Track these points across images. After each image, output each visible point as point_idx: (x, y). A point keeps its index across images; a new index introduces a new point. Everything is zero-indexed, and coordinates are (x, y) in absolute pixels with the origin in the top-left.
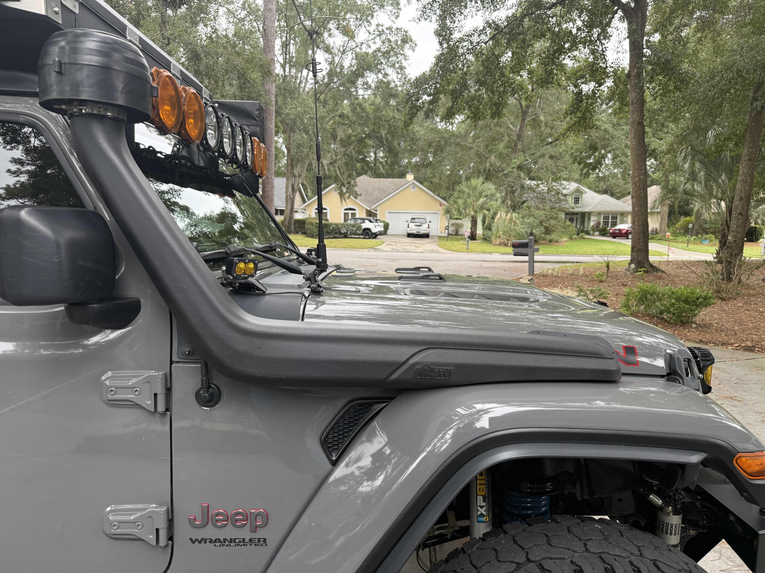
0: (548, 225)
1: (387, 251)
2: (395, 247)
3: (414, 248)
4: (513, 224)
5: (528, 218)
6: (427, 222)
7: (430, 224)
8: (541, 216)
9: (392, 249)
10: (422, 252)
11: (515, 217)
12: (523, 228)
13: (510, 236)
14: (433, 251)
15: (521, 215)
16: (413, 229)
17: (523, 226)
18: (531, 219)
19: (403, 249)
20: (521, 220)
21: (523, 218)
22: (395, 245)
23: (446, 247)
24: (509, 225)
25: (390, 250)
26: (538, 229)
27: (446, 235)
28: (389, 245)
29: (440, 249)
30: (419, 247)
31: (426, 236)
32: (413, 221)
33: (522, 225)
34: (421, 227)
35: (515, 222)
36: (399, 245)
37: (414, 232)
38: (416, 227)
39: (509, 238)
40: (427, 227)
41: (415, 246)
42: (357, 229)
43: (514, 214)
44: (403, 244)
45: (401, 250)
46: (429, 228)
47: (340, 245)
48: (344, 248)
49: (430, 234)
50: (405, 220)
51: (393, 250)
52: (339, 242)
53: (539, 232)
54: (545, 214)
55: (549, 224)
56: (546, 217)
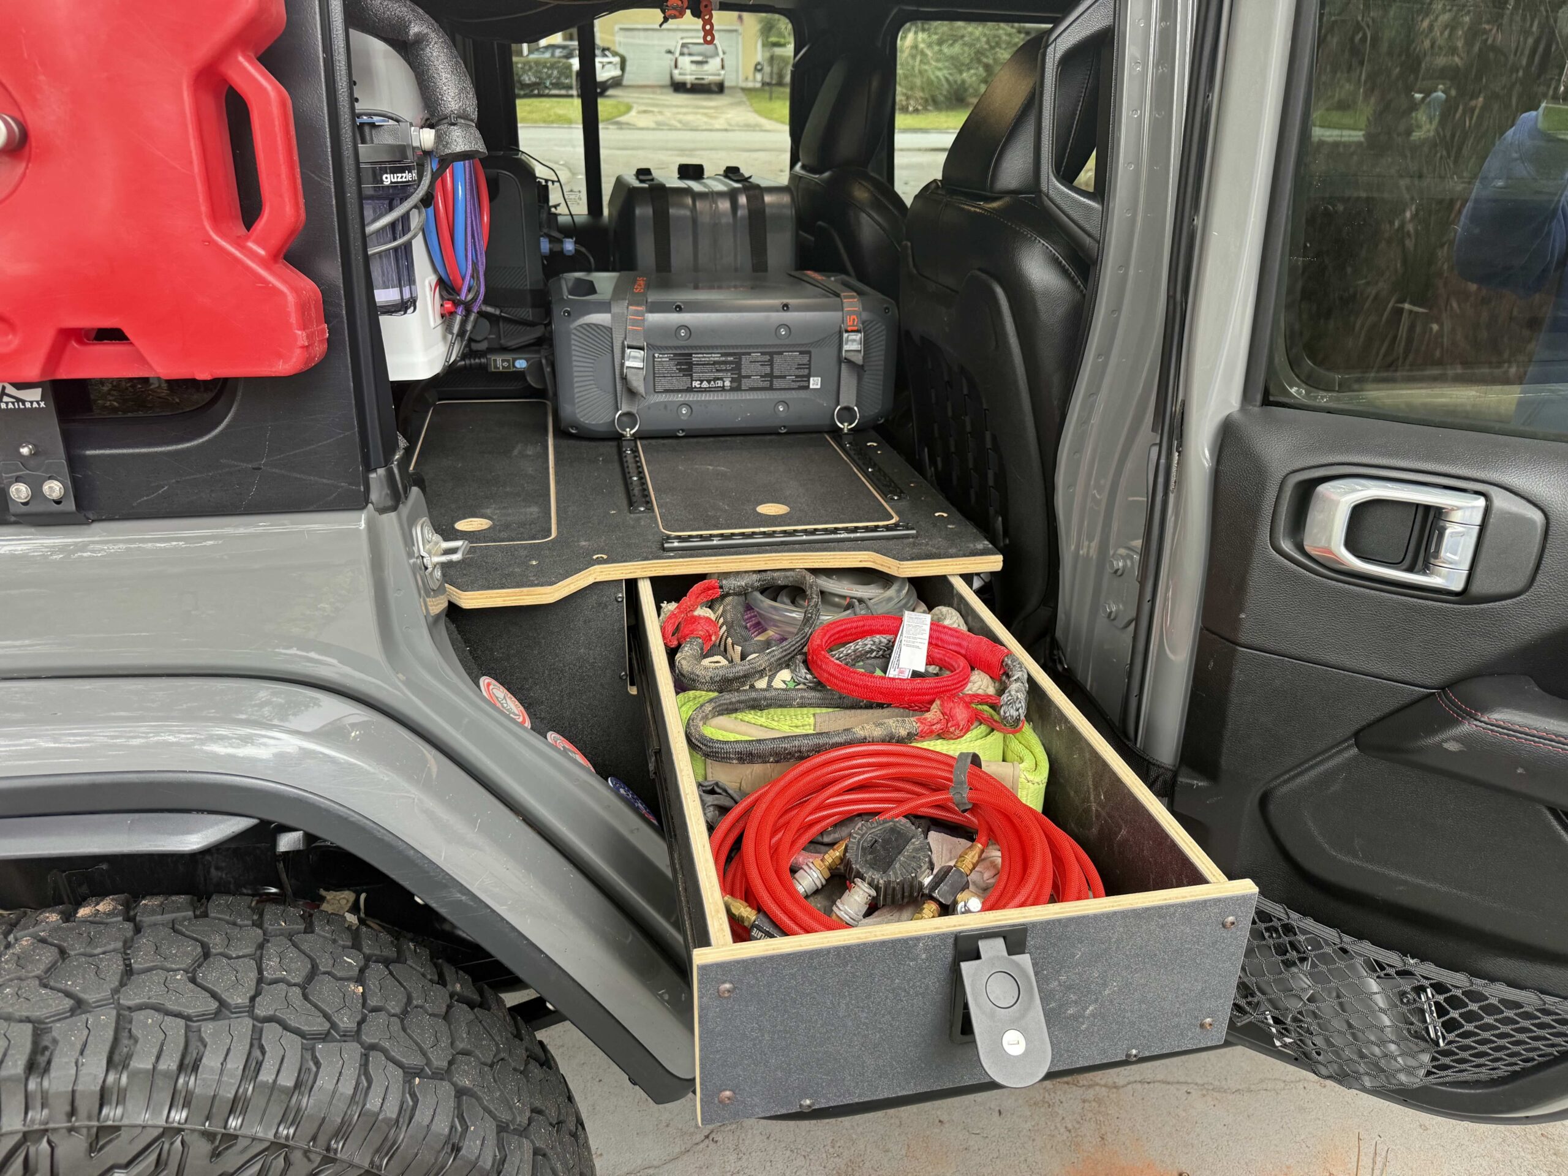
0: (991, 61)
1: (648, 129)
2: (660, 118)
3: (705, 119)
4: (918, 58)
5: (951, 45)
6: (717, 54)
7: (725, 57)
8: (978, 39)
9: (658, 123)
10: (726, 130)
11: (924, 41)
12: (940, 69)
13: (912, 89)
14: (749, 127)
15: (935, 37)
16: (688, 72)
17: (940, 65)
18: (957, 49)
19: (680, 122)
20: (936, 48)
21: (940, 43)
22: (660, 113)
23: (775, 116)
24: (911, 61)
25: (653, 125)
26: (972, 71)
27: (758, 85)
28: (645, 112)
29: (762, 121)
30: (716, 118)
31: (719, 88)
32: (686, 50)
33: (938, 60)
34: (706, 67)
35: (923, 53)
36: (668, 113)
37: (689, 79)
38: (694, 67)
39: (910, 93)
40: (719, 66)
41: (705, 114)
42: (561, 73)
43: (921, 36)
44: (675, 110)
45: (679, 126)
46: (723, 67)
47: (535, 116)
48: (545, 122)
49: (727, 84)
50: (664, 49)
51: (660, 126)
52: (528, 108)
53: (974, 78)
54: (985, 35)
55: (994, 59)
56: (988, 42)
